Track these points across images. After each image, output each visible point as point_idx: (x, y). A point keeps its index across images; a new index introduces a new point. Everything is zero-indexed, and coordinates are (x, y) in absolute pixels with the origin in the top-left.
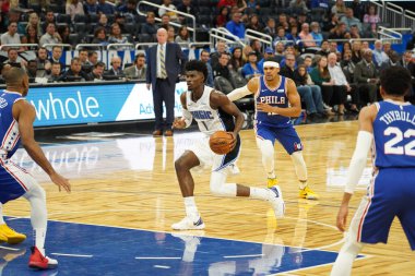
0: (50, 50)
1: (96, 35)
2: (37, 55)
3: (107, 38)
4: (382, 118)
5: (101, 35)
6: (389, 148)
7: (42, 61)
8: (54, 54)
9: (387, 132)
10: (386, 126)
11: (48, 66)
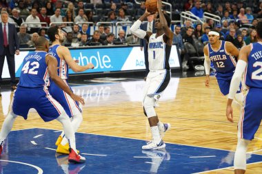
0: (81, 26)
1: (109, 17)
2: (73, 29)
3: (116, 18)
4: (253, 55)
5: (112, 16)
6: (254, 76)
7: (76, 33)
8: (83, 28)
9: (255, 65)
10: (255, 61)
11: (79, 36)
